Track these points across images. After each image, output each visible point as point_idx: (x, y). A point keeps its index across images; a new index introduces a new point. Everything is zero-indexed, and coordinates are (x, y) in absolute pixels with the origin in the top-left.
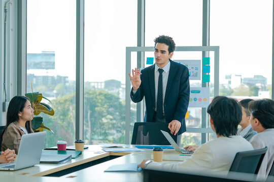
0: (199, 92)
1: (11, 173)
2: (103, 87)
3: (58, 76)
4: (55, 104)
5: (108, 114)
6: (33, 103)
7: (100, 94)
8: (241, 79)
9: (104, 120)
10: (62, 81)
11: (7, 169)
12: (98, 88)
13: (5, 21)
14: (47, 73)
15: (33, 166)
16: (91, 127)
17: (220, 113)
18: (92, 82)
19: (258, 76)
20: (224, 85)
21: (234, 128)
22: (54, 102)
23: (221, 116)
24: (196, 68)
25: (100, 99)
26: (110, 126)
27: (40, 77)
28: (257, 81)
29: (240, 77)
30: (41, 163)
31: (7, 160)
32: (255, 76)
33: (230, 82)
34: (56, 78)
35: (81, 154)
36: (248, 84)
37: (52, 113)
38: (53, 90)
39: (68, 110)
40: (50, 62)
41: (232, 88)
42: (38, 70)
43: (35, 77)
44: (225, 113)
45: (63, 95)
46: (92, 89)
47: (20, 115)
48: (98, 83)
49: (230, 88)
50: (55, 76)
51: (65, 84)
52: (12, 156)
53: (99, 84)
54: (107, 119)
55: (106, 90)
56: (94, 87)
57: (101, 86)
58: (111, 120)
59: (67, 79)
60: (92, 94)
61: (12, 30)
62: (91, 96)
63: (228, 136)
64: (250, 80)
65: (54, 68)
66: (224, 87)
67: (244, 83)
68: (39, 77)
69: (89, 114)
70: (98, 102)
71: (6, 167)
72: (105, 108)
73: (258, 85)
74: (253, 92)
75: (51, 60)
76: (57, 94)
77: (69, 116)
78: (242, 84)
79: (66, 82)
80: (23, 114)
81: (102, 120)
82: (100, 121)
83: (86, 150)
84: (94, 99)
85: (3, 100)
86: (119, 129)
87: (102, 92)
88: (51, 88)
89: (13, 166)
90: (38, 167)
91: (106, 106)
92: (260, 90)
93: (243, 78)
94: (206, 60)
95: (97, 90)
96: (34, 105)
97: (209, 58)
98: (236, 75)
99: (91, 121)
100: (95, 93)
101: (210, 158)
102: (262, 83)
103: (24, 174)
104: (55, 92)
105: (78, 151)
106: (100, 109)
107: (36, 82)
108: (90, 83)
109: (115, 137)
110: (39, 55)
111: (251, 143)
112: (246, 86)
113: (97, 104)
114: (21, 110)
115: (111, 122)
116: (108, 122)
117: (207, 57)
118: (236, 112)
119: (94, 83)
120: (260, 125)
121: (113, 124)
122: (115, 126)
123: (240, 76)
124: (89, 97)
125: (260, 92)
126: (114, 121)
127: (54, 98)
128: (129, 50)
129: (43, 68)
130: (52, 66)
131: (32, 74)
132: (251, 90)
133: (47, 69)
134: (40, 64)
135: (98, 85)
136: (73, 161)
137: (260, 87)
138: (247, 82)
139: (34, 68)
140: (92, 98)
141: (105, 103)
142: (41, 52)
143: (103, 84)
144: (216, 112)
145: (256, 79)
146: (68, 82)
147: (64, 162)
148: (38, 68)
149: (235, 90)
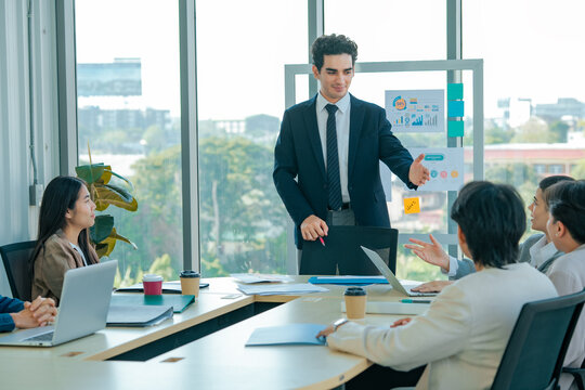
0: (441, 158)
1: (46, 353)
2: (242, 130)
3: (149, 110)
4: (144, 169)
5: (254, 187)
6: (93, 186)
7: (237, 146)
8: (531, 108)
9: (247, 200)
10: (158, 120)
11: (37, 343)
12: (232, 134)
13: (29, 13)
14: (126, 103)
15: (93, 334)
16: (220, 216)
17: (480, 219)
18: (219, 121)
19: (567, 101)
20: (496, 121)
21: (511, 248)
22: (143, 165)
23: (482, 225)
24: (434, 106)
25: (237, 156)
26: (260, 212)
27: (112, 112)
28: (565, 111)
29: (528, 103)
30: (110, 325)
31: (37, 321)
32: (560, 100)
33: (507, 115)
34: (145, 115)
35: (193, 301)
36: (545, 117)
37: (133, 207)
38: (138, 139)
39: (172, 180)
40: (132, 81)
41: (512, 126)
42: (106, 97)
43: (102, 112)
44: (489, 216)
45: (159, 149)
46: (221, 136)
47: (68, 216)
48: (231, 122)
49: (508, 126)
50: (143, 109)
51: (163, 127)
52: (45, 313)
53: (235, 124)
54: (252, 197)
55: (250, 137)
56: (224, 131)
57: (239, 127)
58: (261, 199)
59: (167, 116)
60: (220, 146)
61: (44, 32)
62: (219, 151)
63: (499, 266)
64: (549, 108)
65: (139, 94)
66: (496, 125)
67: (537, 115)
68: (109, 112)
69: (214, 189)
70: (233, 163)
71: (36, 339)
72: (249, 175)
73: (567, 118)
74: (556, 135)
75: (134, 77)
76: (148, 148)
77: (174, 193)
78: (534, 117)
79: (165, 121)
80: (75, 213)
81: (242, 202)
82: (238, 202)
83: (205, 291)
84: (225, 158)
85: (30, 180)
86: (279, 219)
87: (241, 142)
88: (135, 135)
89: (49, 337)
90: (103, 335)
91: (248, 171)
92: (572, 129)
93: (534, 106)
94: (455, 90)
95: (230, 136)
96: (95, 190)
97: (461, 86)
98: (520, 100)
99: (219, 202)
100: (226, 144)
101: (464, 314)
102: (574, 115)
103: (73, 355)
104: (143, 142)
105: (187, 296)
106: (237, 178)
107: (104, 123)
108: (214, 122)
109: (269, 234)
110: (109, 66)
111: (551, 278)
112: (542, 122)
113: (230, 167)
114: (72, 205)
115: (261, 204)
116: (254, 204)
117: (458, 82)
118: (513, 214)
119: (224, 121)
120: (568, 235)
121: (266, 209)
122: (270, 212)
123: (529, 100)
124: (213, 152)
125: (570, 134)
126: (267, 202)
127: (143, 156)
128: (291, 71)
129: (117, 94)
130: (134, 88)
131: (95, 106)
132: (553, 129)
133: (126, 95)
134: (111, 85)
135: (231, 127)
136: (177, 319)
137: (570, 124)
138: (543, 112)
139: (98, 95)
140: (220, 156)
141: (249, 163)
142: (112, 61)
143: (243, 125)
144: (471, 216)
145: (563, 106)
146: (169, 121)
147: (158, 322)
148: (108, 94)
149: (517, 131)
